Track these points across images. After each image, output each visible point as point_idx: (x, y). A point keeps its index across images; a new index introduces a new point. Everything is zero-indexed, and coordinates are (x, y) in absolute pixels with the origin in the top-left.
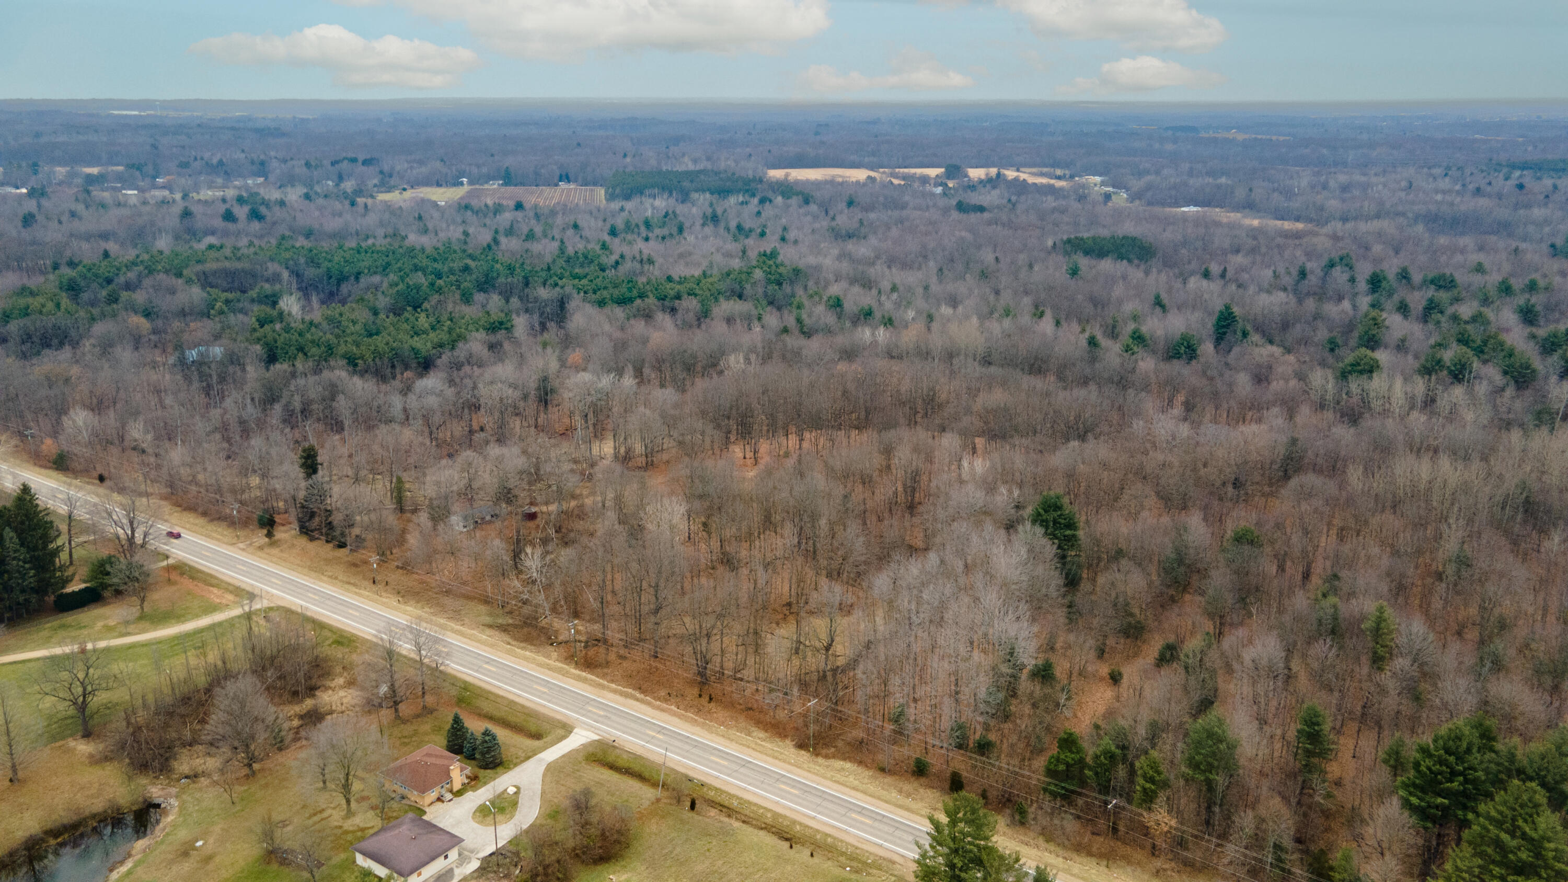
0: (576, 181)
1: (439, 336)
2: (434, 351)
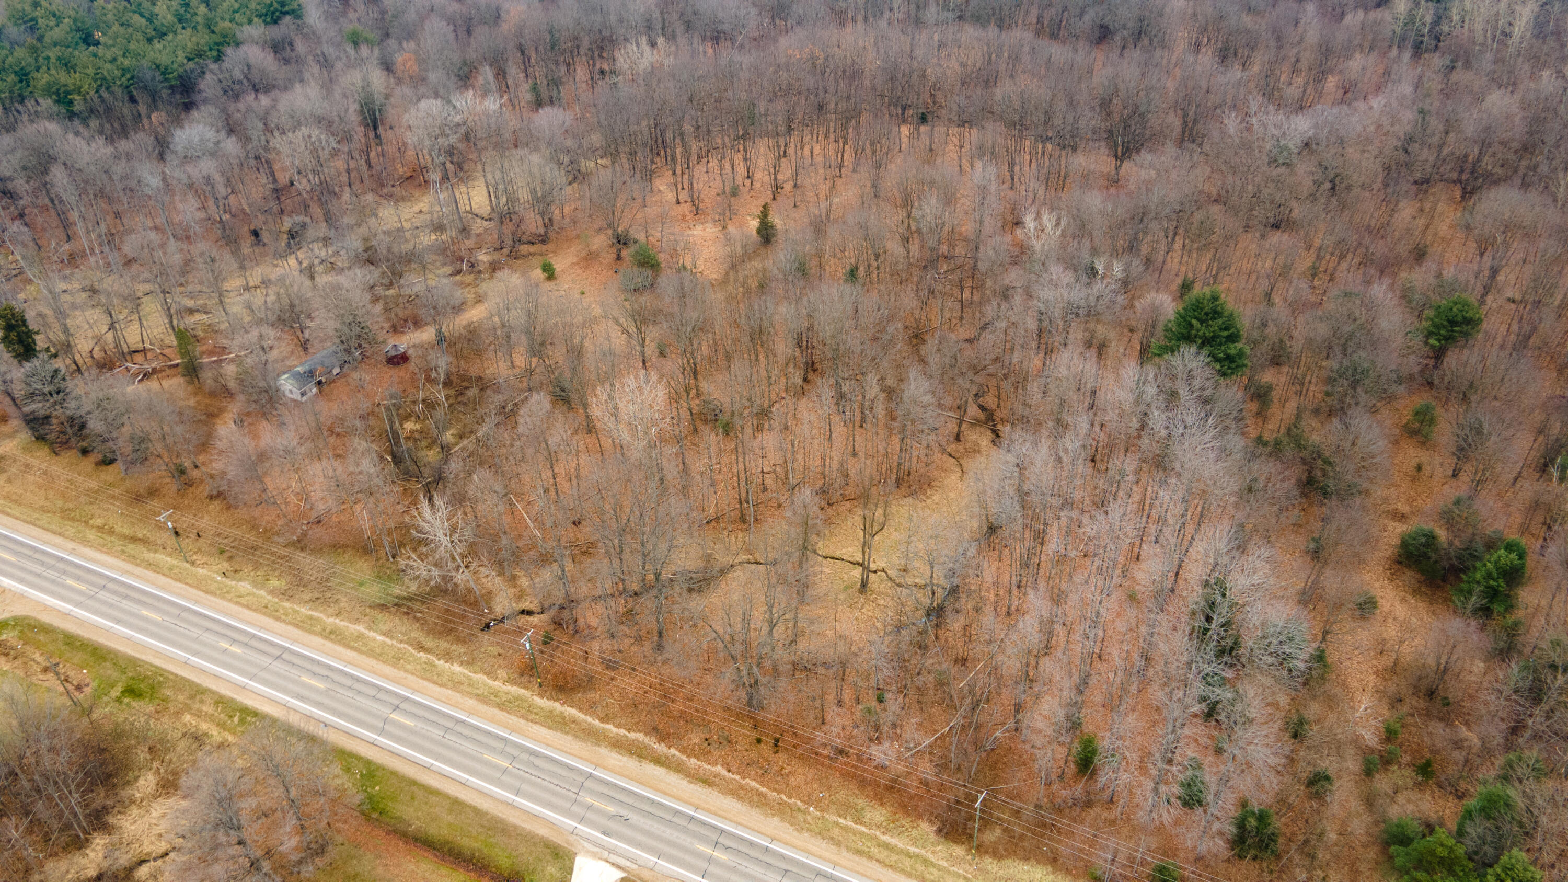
1: (194, 39)
2: (191, 65)
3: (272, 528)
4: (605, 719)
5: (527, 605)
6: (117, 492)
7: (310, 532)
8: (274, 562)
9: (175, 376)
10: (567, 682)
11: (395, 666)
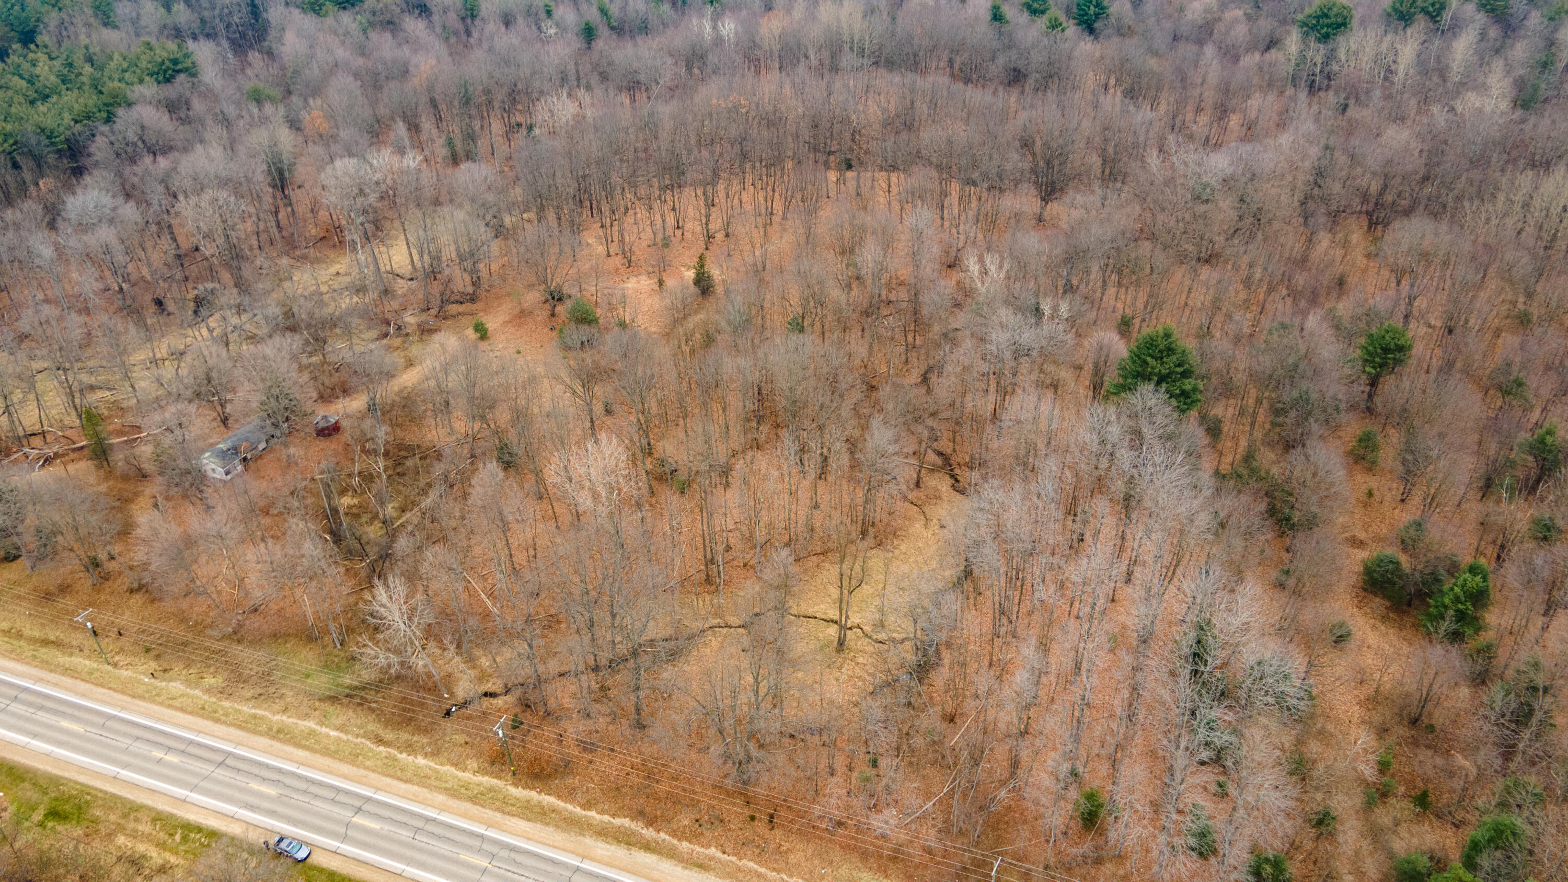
1: (81, 100)
2: (78, 127)
3: (203, 620)
4: (587, 806)
5: (489, 687)
6: (23, 591)
7: (247, 622)
8: (207, 658)
9: (80, 459)
10: (543, 769)
11: (353, 763)
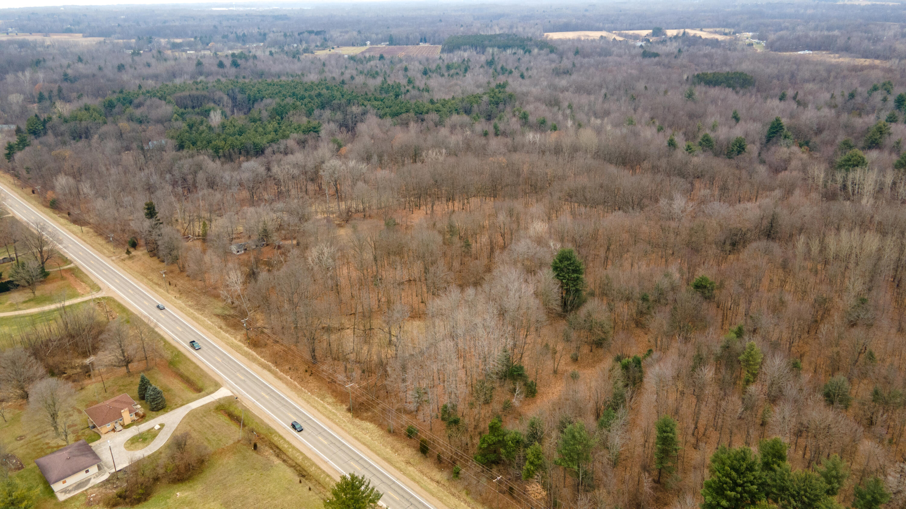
0: (429, 42)
7: (210, 291)
10: (258, 345)
